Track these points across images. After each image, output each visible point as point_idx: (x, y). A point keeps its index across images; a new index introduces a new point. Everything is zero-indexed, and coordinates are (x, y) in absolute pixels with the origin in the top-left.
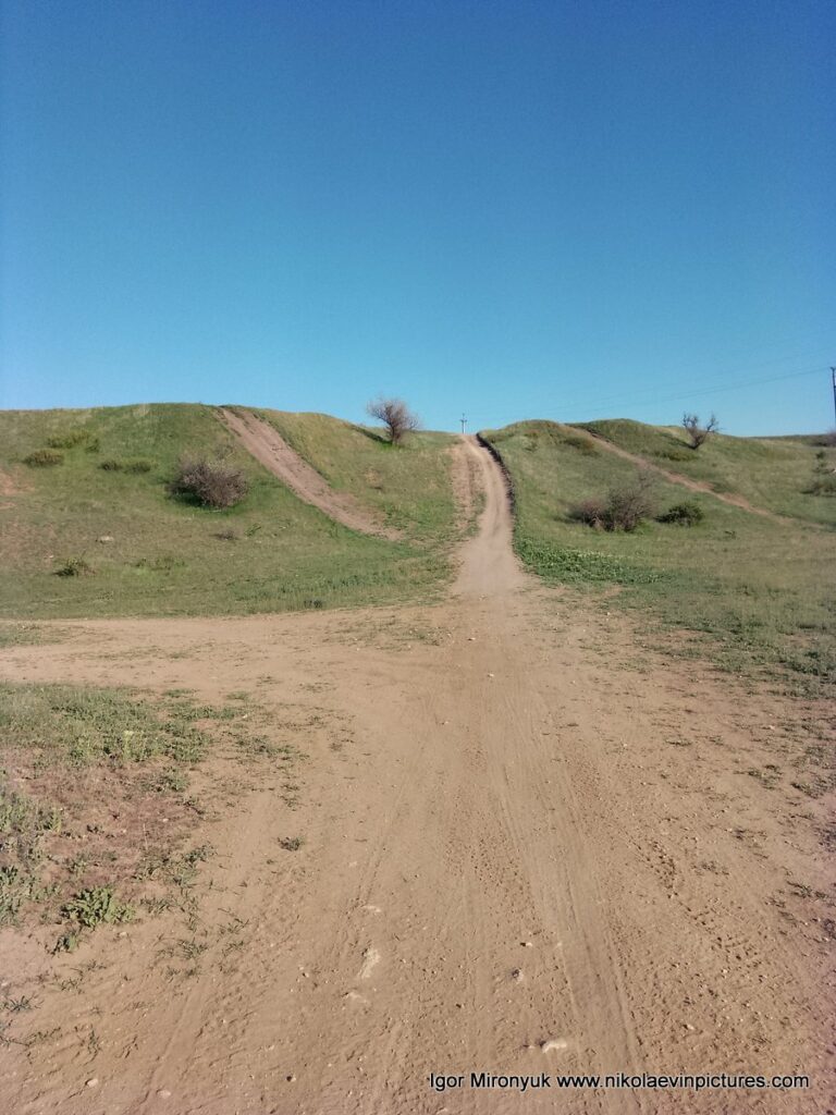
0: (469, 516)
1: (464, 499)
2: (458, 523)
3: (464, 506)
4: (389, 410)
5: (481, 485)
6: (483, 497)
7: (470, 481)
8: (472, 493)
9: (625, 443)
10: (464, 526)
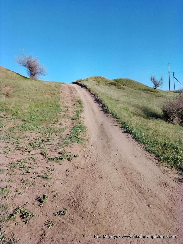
0: (73, 115)
1: (67, 103)
2: (62, 121)
3: (68, 108)
4: (28, 63)
5: (78, 96)
6: (80, 102)
7: (71, 94)
8: (72, 100)
9: (131, 86)
10: (68, 124)
